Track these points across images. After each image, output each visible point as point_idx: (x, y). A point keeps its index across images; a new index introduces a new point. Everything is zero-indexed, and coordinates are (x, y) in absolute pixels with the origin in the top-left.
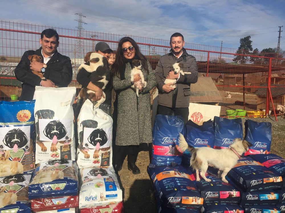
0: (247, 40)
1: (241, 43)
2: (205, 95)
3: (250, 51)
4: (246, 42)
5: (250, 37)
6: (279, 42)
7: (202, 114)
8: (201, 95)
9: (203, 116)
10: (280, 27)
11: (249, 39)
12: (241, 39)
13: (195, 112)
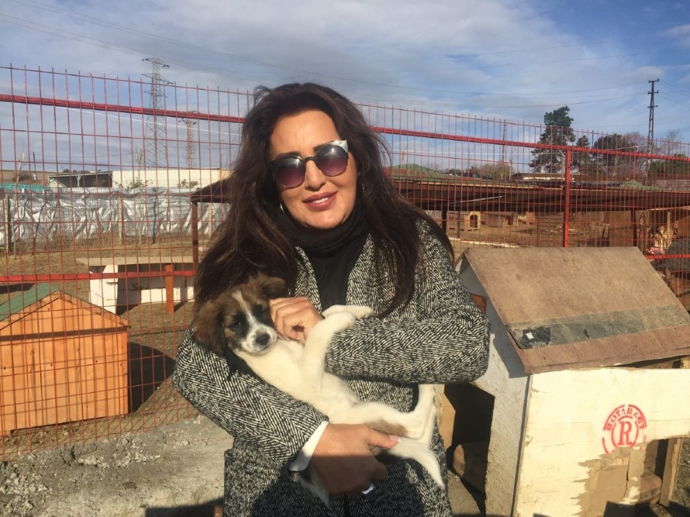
0: (562, 115)
1: (548, 125)
2: (644, 329)
3: (570, 144)
4: (559, 120)
5: (566, 109)
6: (653, 119)
7: (643, 410)
8: (632, 330)
9: (647, 418)
10: (653, 82)
11: (565, 114)
12: (547, 113)
13: (617, 406)
